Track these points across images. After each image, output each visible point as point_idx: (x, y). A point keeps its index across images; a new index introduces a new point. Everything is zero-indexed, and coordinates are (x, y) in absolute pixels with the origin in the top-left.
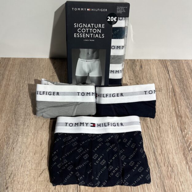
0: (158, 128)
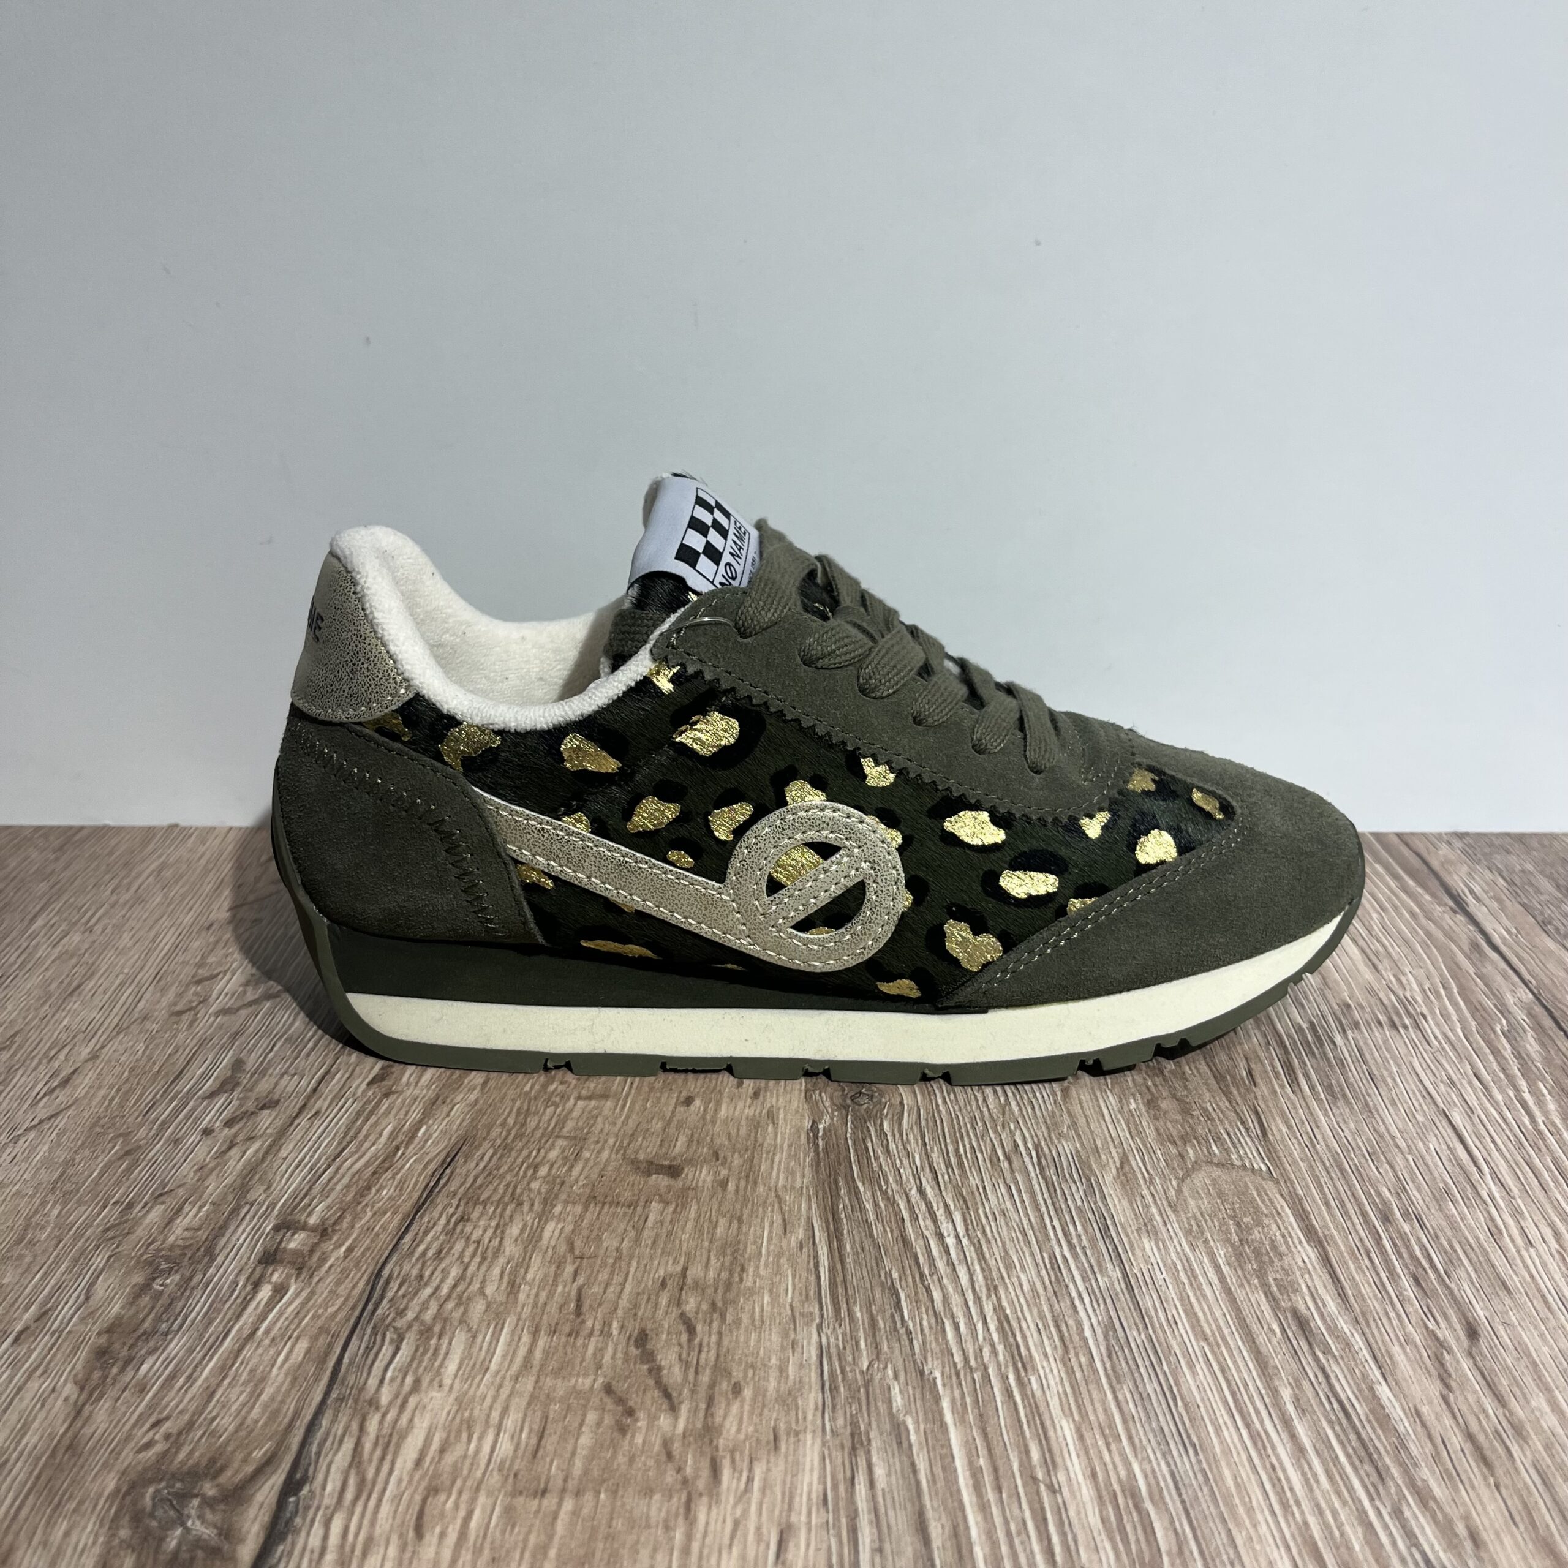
0: (1451, 1333)
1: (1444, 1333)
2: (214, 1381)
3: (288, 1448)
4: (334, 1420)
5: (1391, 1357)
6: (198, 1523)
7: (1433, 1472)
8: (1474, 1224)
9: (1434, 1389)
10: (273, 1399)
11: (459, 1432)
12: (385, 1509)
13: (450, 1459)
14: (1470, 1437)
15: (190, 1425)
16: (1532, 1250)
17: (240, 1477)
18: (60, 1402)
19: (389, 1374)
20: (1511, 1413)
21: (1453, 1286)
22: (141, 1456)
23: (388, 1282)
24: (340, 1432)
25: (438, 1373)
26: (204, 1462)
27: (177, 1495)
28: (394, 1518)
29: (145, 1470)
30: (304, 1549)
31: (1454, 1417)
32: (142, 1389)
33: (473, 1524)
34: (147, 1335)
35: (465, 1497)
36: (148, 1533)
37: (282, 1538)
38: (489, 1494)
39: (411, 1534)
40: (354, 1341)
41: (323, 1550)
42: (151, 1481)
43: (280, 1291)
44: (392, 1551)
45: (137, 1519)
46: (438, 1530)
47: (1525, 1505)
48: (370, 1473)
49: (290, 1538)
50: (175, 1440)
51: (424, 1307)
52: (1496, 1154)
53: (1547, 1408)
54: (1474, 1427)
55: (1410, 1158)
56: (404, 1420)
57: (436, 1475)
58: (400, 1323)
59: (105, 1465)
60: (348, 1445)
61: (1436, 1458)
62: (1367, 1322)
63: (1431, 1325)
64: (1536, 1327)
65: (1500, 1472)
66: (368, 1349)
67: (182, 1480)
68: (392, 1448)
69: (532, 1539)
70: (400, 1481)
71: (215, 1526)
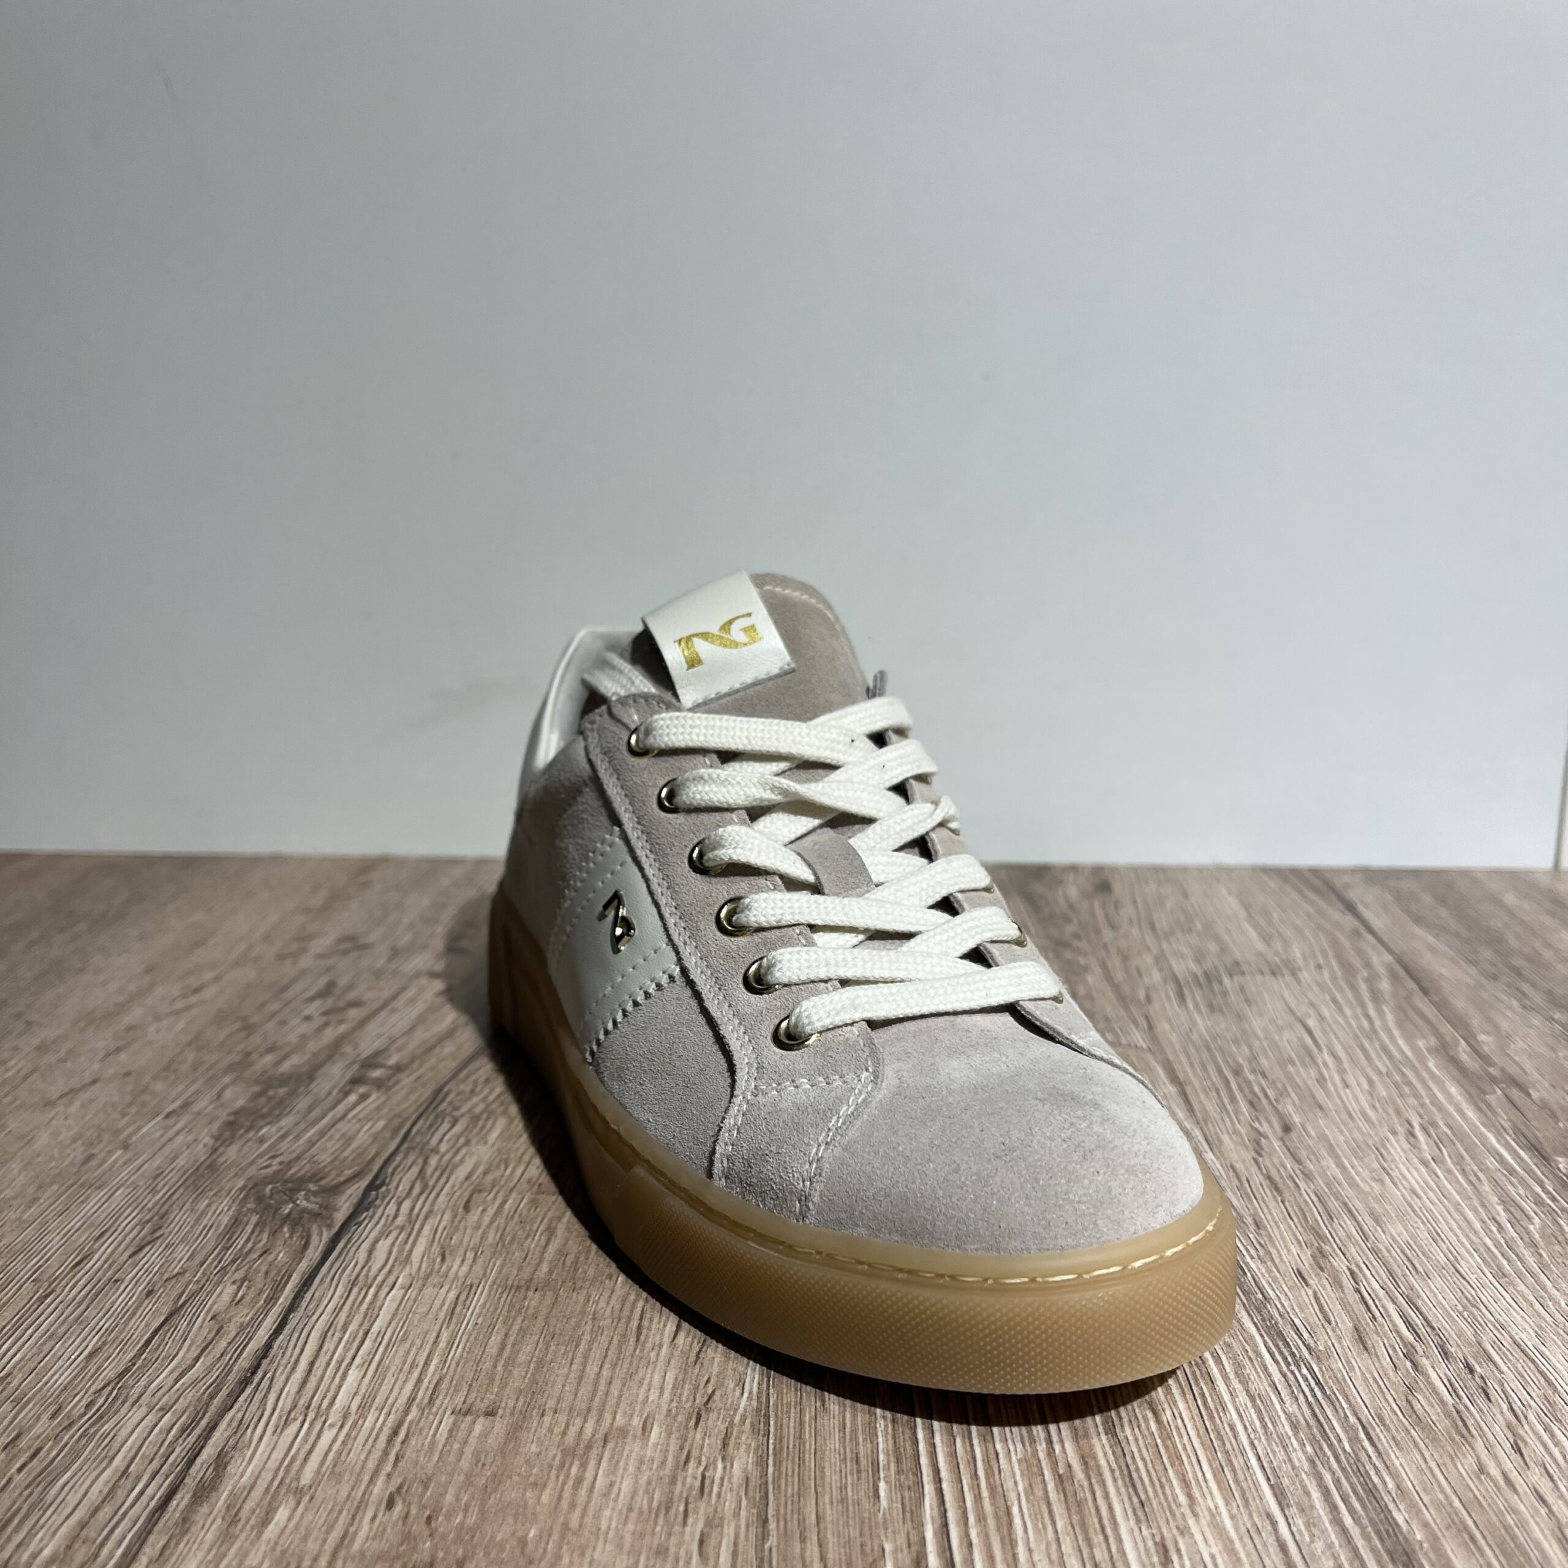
1: (1265, 1128)
2: (315, 1139)
3: (371, 1170)
4: (405, 1157)
5: (1220, 1140)
6: (305, 1203)
7: (1235, 1194)
8: (1306, 1076)
9: (1248, 1155)
10: (358, 1147)
11: (498, 1166)
12: (441, 1199)
13: (490, 1178)
14: (1269, 1178)
15: (298, 1158)
16: (1347, 1091)
17: (333, 1183)
18: (201, 1146)
19: (447, 1137)
20: (1305, 1167)
21: (1279, 1107)
22: (263, 1172)
23: (447, 1094)
24: (409, 1163)
25: (485, 1137)
26: (309, 1175)
27: (291, 1190)
28: (449, 1201)
29: (266, 1177)
30: (383, 1214)
31: (1260, 1168)
32: (262, 1141)
33: (507, 1206)
34: (264, 1117)
35: (501, 1194)
36: (268, 1207)
37: (367, 1210)
38: (520, 1193)
39: (461, 1210)
40: (421, 1122)
41: (396, 1216)
42: (269, 1183)
43: (363, 1097)
44: (446, 1217)
45: (259, 1199)
46: (480, 1209)
47: (1302, 1210)
48: (431, 1183)
49: (371, 1210)
50: (289, 1164)
51: (475, 1105)
52: (1336, 1042)
53: (1333, 1166)
54: (1274, 1173)
55: (1265, 1044)
56: (458, 1158)
57: (479, 1184)
58: (456, 1113)
59: (236, 1175)
60: (415, 1170)
61: (1240, 1187)
62: (1206, 1124)
63: (1256, 1125)
64: (1338, 1127)
65: (1287, 1195)
66: (431, 1126)
67: (292, 1182)
68: (448, 1172)
69: (550, 1214)
70: (453, 1186)
71: (317, 1203)
